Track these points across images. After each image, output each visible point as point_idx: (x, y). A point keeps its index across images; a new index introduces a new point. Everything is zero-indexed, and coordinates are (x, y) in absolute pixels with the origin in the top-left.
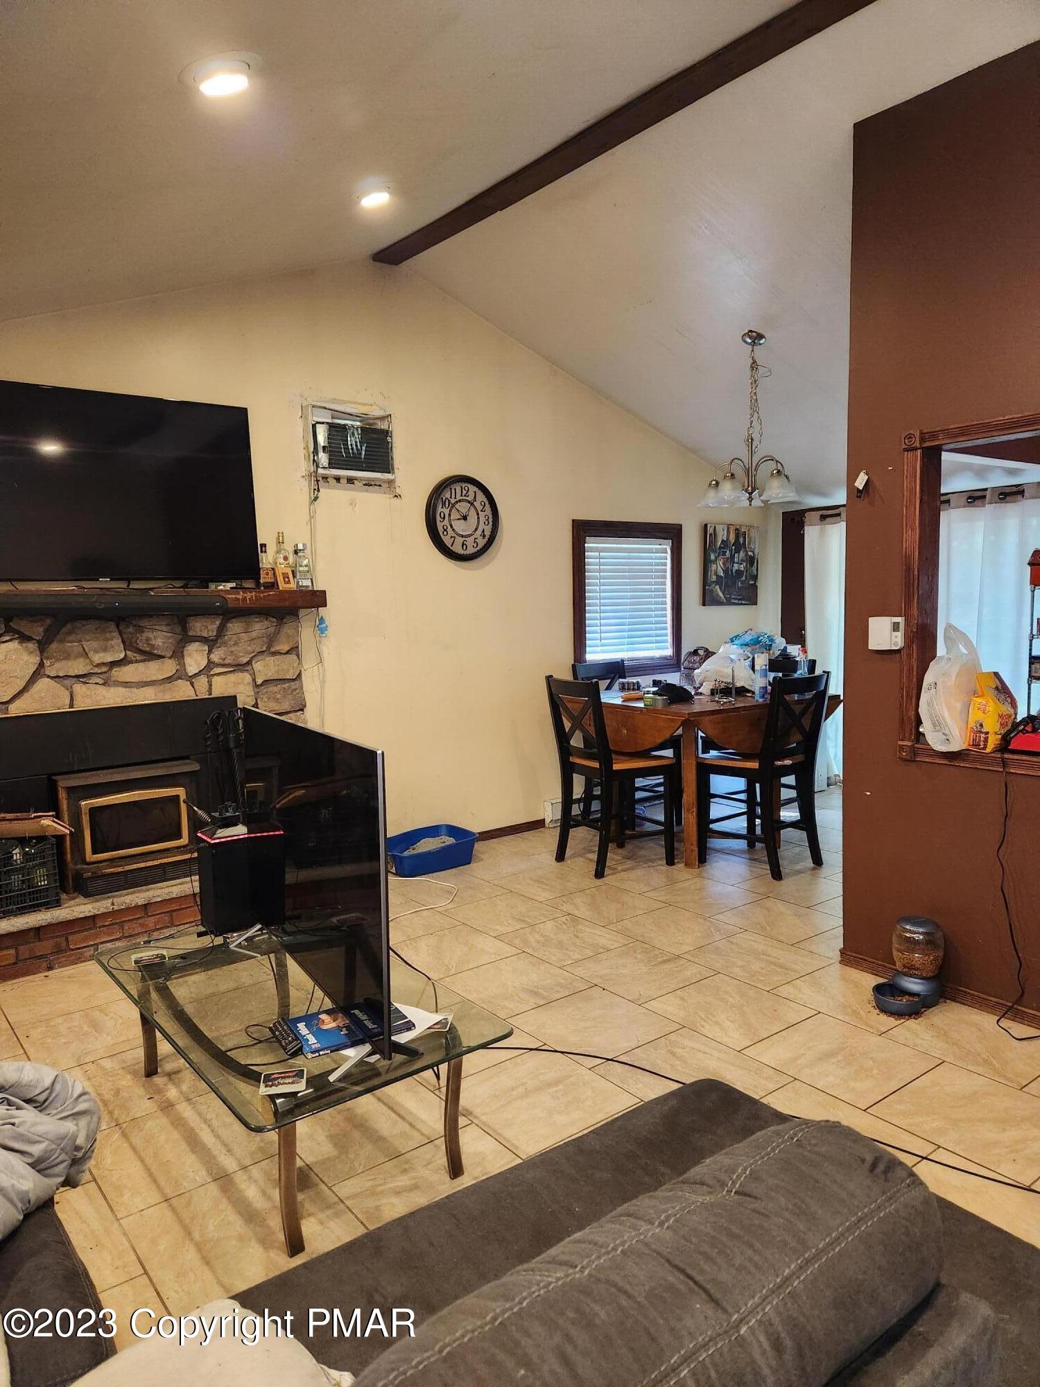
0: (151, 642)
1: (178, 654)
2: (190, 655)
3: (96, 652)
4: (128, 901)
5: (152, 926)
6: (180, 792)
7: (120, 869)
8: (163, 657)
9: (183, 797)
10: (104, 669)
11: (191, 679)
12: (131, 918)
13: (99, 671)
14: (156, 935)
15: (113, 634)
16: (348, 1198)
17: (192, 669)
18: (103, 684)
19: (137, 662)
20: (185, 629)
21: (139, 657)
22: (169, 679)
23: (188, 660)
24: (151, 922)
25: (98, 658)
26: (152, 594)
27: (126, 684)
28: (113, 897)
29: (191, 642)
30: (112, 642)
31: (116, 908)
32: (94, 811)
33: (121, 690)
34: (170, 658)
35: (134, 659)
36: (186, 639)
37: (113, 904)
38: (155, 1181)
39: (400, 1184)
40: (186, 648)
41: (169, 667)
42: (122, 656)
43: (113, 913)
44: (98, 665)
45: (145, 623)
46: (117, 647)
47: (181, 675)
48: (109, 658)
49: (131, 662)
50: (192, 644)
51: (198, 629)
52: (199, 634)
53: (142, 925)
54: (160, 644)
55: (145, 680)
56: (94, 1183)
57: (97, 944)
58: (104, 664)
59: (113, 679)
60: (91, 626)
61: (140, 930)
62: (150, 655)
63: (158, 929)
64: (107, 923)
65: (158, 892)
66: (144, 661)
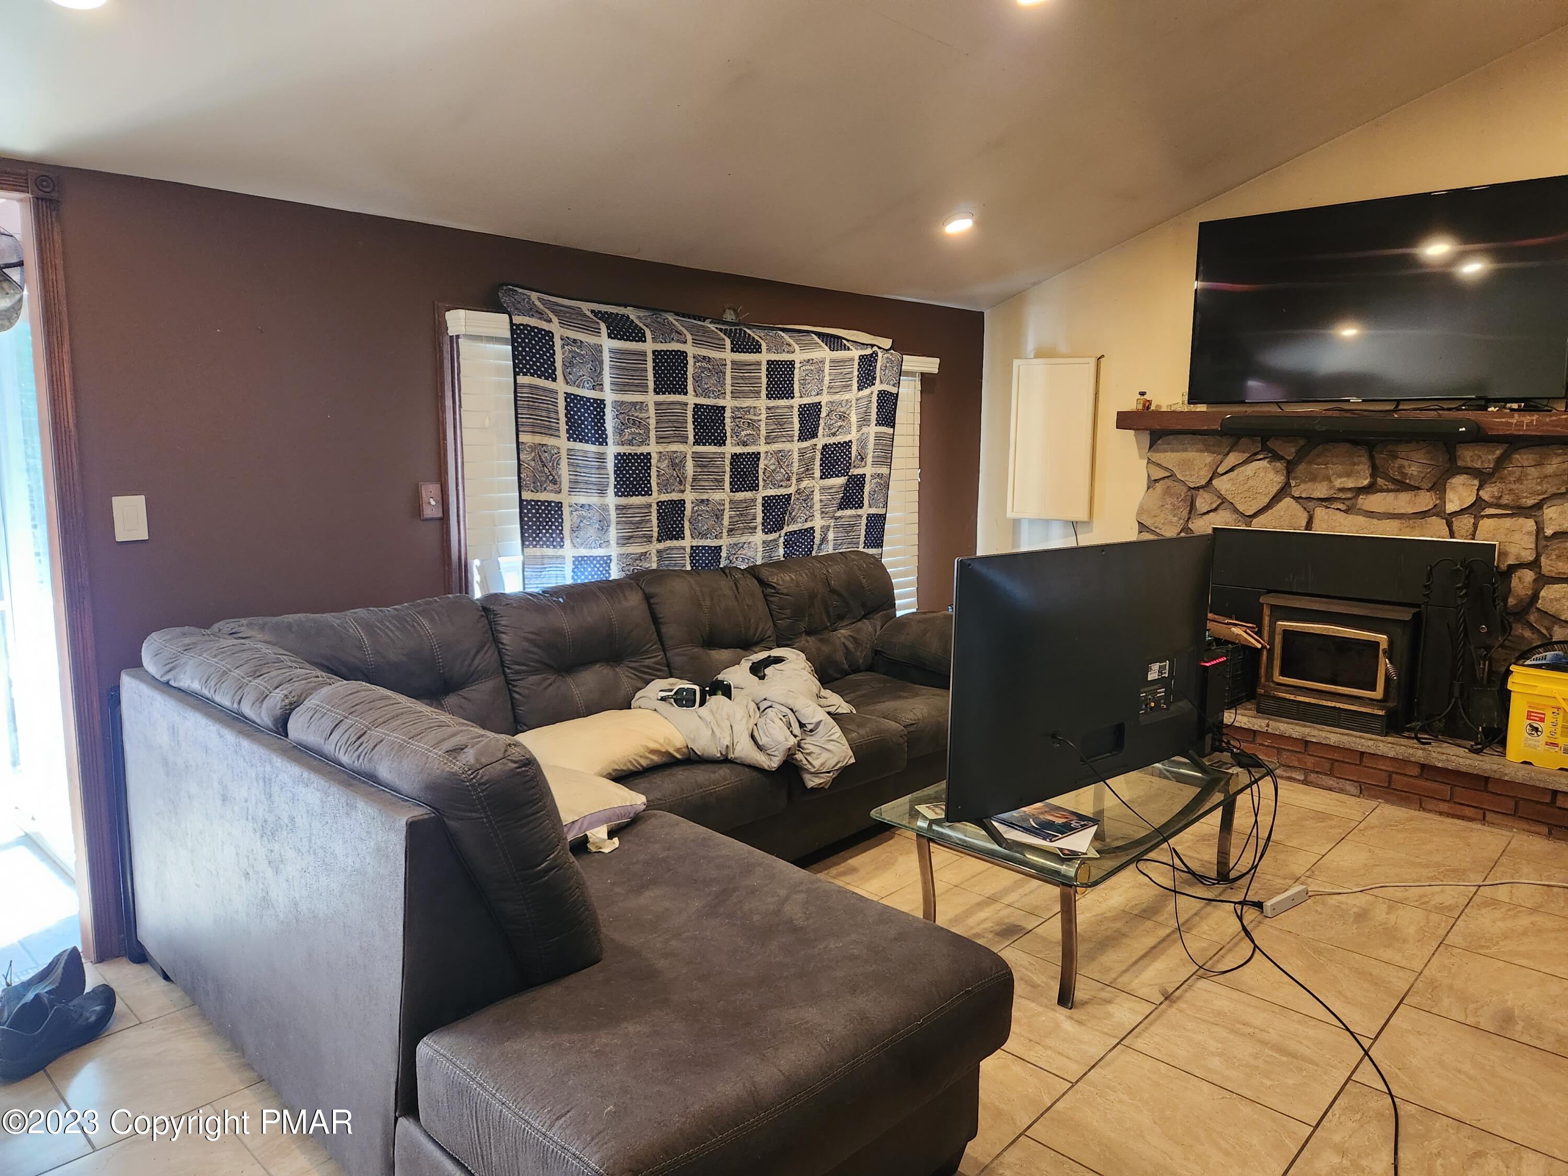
0: (1404, 471)
1: (1439, 487)
2: (1453, 489)
3: (1340, 476)
4: (1282, 728)
5: (1310, 765)
6: (1382, 638)
7: (1292, 697)
8: (1419, 488)
9: (1384, 645)
10: (1349, 495)
11: (1449, 519)
12: (1290, 748)
13: (1344, 497)
14: (1313, 777)
15: (1362, 459)
17: (1452, 506)
18: (1346, 511)
19: (1388, 491)
20: (1453, 458)
21: (1391, 487)
22: (1423, 515)
23: (1450, 495)
24: (1310, 761)
25: (1339, 483)
26: (1396, 416)
27: (1370, 514)
28: (1271, 719)
29: (1458, 474)
30: (1359, 468)
31: (1270, 731)
32: (1286, 633)
33: (1361, 519)
34: (1428, 490)
35: (1385, 487)
36: (1453, 469)
37: (1268, 726)
40: (1449, 481)
41: (1425, 501)
42: (1366, 482)
43: (1266, 735)
44: (1341, 490)
45: (1402, 450)
46: (1362, 473)
47: (1438, 511)
48: (1350, 484)
49: (1382, 491)
50: (1458, 476)
51: (1468, 459)
52: (1469, 464)
53: (1300, 761)
54: (1415, 473)
55: (1391, 511)
58: (1350, 489)
59: (1358, 507)
60: (1344, 447)
61: (1296, 764)
62: (1402, 485)
63: (1317, 772)
64: (1266, 744)
65: (1315, 732)
66: (1397, 491)
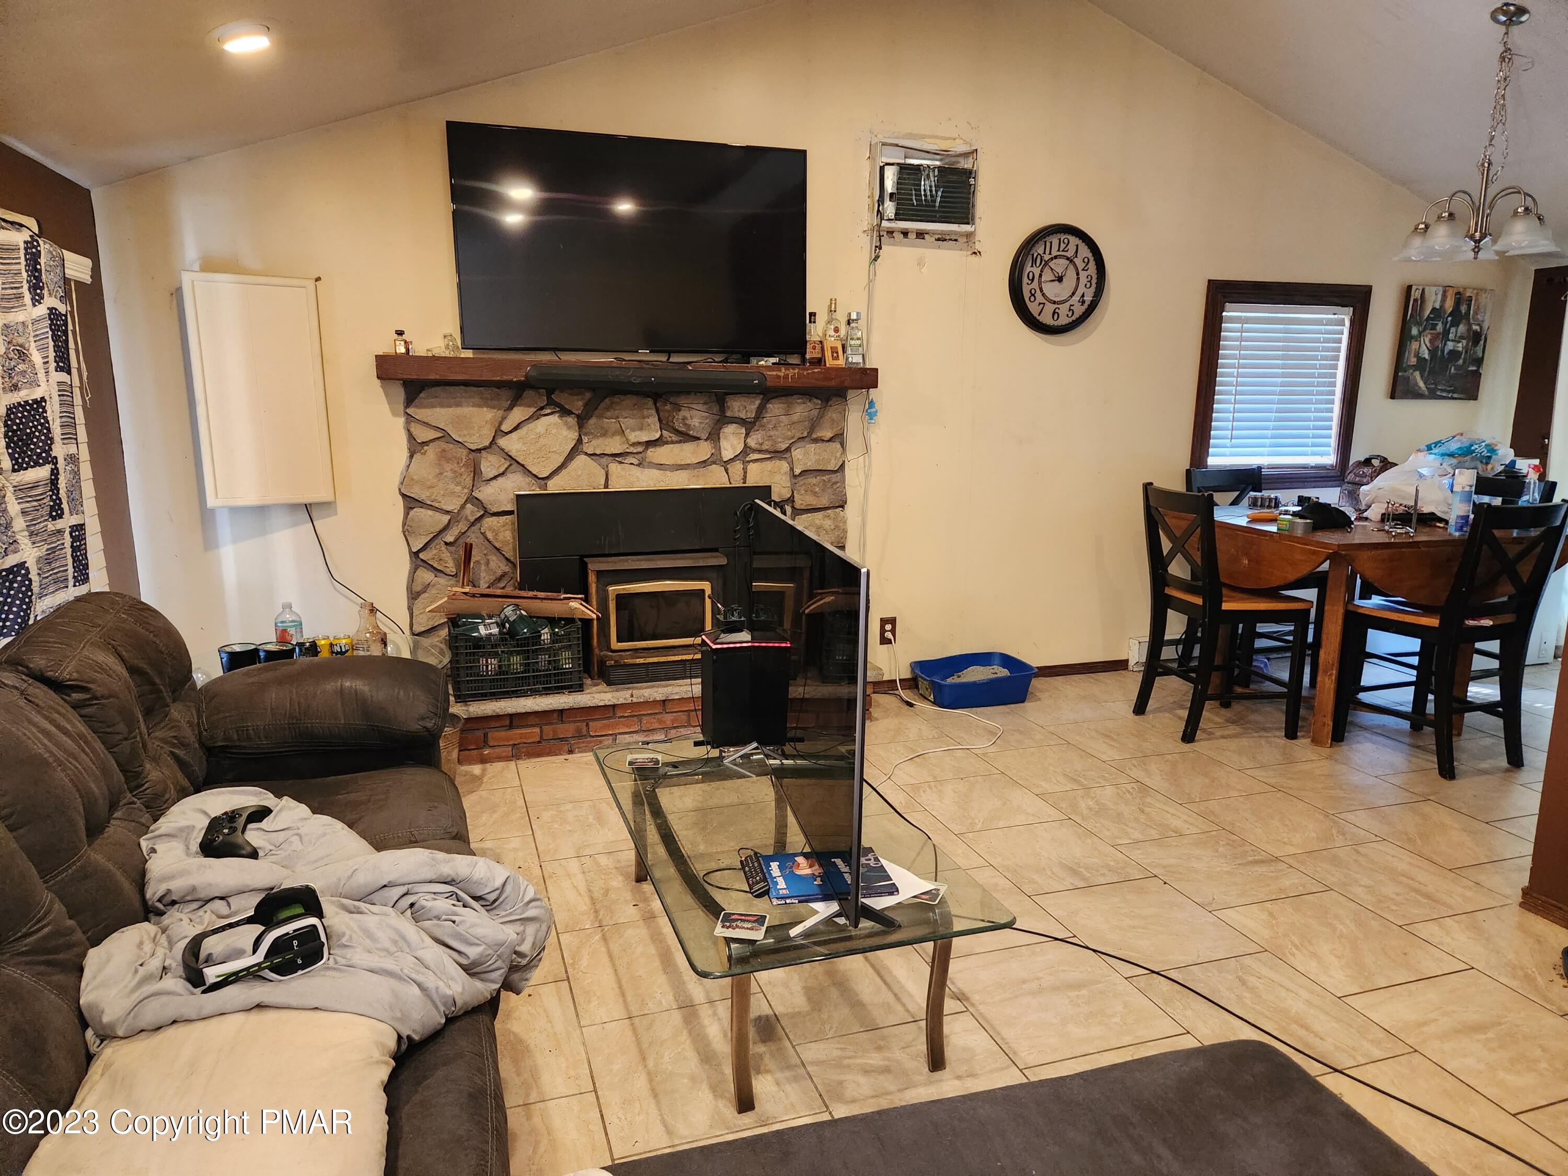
0: (687, 422)
1: (714, 436)
2: (725, 438)
3: (633, 430)
4: (646, 695)
5: (669, 724)
6: (706, 586)
7: (641, 661)
8: (698, 439)
9: (708, 592)
10: (640, 449)
11: (726, 464)
12: (649, 712)
13: (635, 451)
14: (673, 733)
15: (650, 411)
16: (812, 1063)
17: (727, 454)
18: (639, 465)
19: (673, 442)
20: (723, 408)
21: (675, 438)
22: (704, 464)
23: (724, 444)
24: (668, 718)
25: (634, 436)
26: (690, 368)
27: (660, 466)
28: (633, 688)
29: (728, 423)
30: (649, 420)
31: (635, 700)
32: (620, 597)
33: (655, 473)
34: (706, 440)
35: (669, 439)
36: (723, 419)
37: (632, 696)
38: (623, 995)
39: (870, 1061)
40: (722, 430)
41: (704, 450)
42: (658, 435)
43: (632, 705)
44: (634, 444)
45: (682, 400)
46: (653, 426)
47: (715, 459)
48: (645, 438)
49: (667, 443)
50: (729, 426)
51: (736, 409)
52: (736, 415)
53: (660, 721)
54: (697, 424)
55: (679, 463)
56: (567, 982)
57: (616, 735)
58: (639, 443)
59: (647, 460)
60: (630, 400)
61: (656, 726)
62: (686, 437)
63: (675, 728)
64: (626, 715)
65: (677, 689)
66: (680, 442)
